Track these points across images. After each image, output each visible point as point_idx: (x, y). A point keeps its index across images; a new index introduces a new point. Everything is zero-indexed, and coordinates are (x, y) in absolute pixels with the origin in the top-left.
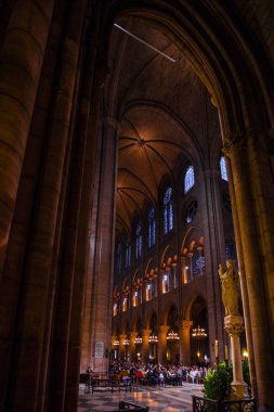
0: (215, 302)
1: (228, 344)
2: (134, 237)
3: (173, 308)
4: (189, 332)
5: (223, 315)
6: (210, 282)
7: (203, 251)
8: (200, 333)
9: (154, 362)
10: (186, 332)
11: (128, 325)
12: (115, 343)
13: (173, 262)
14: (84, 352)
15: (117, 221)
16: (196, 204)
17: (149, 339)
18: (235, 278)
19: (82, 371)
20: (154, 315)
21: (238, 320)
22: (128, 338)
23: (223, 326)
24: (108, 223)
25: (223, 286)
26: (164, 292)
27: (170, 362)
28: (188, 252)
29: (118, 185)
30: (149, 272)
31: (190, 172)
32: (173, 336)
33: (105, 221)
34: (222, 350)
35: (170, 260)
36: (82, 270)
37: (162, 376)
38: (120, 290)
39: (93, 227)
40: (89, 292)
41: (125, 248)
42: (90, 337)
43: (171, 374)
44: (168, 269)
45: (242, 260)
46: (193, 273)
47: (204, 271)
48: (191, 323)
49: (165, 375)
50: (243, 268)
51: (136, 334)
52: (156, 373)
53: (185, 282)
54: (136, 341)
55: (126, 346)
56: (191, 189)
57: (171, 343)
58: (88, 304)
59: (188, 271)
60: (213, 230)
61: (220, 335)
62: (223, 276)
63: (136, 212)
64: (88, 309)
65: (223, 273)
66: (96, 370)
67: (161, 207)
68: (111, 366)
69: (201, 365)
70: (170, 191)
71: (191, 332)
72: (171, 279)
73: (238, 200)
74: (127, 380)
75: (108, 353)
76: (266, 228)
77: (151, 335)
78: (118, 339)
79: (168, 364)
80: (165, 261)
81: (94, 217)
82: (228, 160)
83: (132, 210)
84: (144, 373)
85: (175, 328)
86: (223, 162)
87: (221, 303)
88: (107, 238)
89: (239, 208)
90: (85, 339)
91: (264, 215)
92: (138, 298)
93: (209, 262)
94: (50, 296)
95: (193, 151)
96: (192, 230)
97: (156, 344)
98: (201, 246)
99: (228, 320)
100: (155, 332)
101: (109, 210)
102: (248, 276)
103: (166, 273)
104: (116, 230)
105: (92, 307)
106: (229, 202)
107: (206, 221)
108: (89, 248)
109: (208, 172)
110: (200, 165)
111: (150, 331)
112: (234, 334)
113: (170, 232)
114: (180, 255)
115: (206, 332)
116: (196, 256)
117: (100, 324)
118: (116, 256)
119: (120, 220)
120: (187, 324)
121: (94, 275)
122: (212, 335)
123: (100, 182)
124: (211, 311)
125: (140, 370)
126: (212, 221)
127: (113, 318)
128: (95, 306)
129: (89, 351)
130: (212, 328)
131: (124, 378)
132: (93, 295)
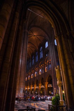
0: (54, 77)
1: (58, 89)
2: (32, 59)
3: (43, 79)
4: (47, 85)
5: (57, 81)
6: (53, 71)
7: (51, 63)
8: (50, 86)
9: (37, 94)
10: (46, 86)
11: (30, 83)
12: (26, 89)
13: (42, 66)
14: (17, 91)
15: (27, 55)
16: (48, 51)
17: (36, 87)
18: (60, 70)
19: (16, 97)
20: (37, 81)
21: (61, 82)
22: (30, 87)
23: (57, 84)
24: (25, 56)
25: (56, 73)
26: (40, 74)
27: (42, 94)
28: (47, 63)
29: (28, 46)
30: (36, 69)
31: (47, 43)
32: (43, 86)
33: (24, 55)
34: (57, 91)
35: (42, 65)
36: (17, 68)
37: (39, 98)
38: (28, 73)
39: (21, 56)
40: (19, 74)
41: (29, 62)
42: (19, 87)
43: (42, 98)
44: (41, 68)
45: (61, 66)
46: (48, 69)
47: (51, 68)
48: (48, 83)
49: (40, 98)
50: (62, 68)
51: (32, 86)
52: (38, 97)
53: (46, 71)
54: (32, 88)
55: (29, 89)
56: (47, 47)
57: (42, 89)
58: (19, 77)
59: (47, 68)
60: (53, 58)
61: (56, 87)
62: (56, 70)
63: (33, 53)
64: (19, 79)
65: (56, 69)
66: (20, 96)
67: (39, 52)
68: (25, 95)
69: (51, 95)
70: (41, 48)
71: (48, 86)
72: (42, 70)
73: (60, 50)
74: (30, 99)
75: (24, 92)
76: (67, 57)
77: (36, 86)
78: (27, 87)
79: (41, 95)
80: (40, 66)
81: (21, 54)
82: (57, 40)
83: (31, 52)
84: (34, 97)
85: (43, 84)
86: (55, 41)
87: (56, 77)
88: (25, 59)
89: (60, 52)
90: (17, 87)
91: (67, 54)
92: (33, 76)
93: (52, 66)
94: (8, 75)
95: (47, 38)
96: (48, 58)
97: (38, 89)
98: (50, 62)
99: (58, 82)
100: (38, 85)
101: (25, 52)
102: (63, 70)
103: (40, 69)
104: (27, 57)
105: (20, 78)
106: (57, 51)
107: (51, 55)
108: (20, 62)
109: (51, 43)
110: (49, 41)
111: (36, 85)
112: (60, 86)
113: (42, 58)
114: (44, 64)
115: (52, 85)
116: (49, 65)
117: (22, 83)
118: (27, 64)
119: (28, 55)
120: (47, 83)
121: (21, 69)
122: (54, 86)
123: (23, 45)
124: (53, 80)
125: (33, 96)
126: (53, 55)
127: (26, 81)
128: (21, 78)
129: (19, 91)
130: (53, 84)
131: (29, 99)
132: (20, 75)
